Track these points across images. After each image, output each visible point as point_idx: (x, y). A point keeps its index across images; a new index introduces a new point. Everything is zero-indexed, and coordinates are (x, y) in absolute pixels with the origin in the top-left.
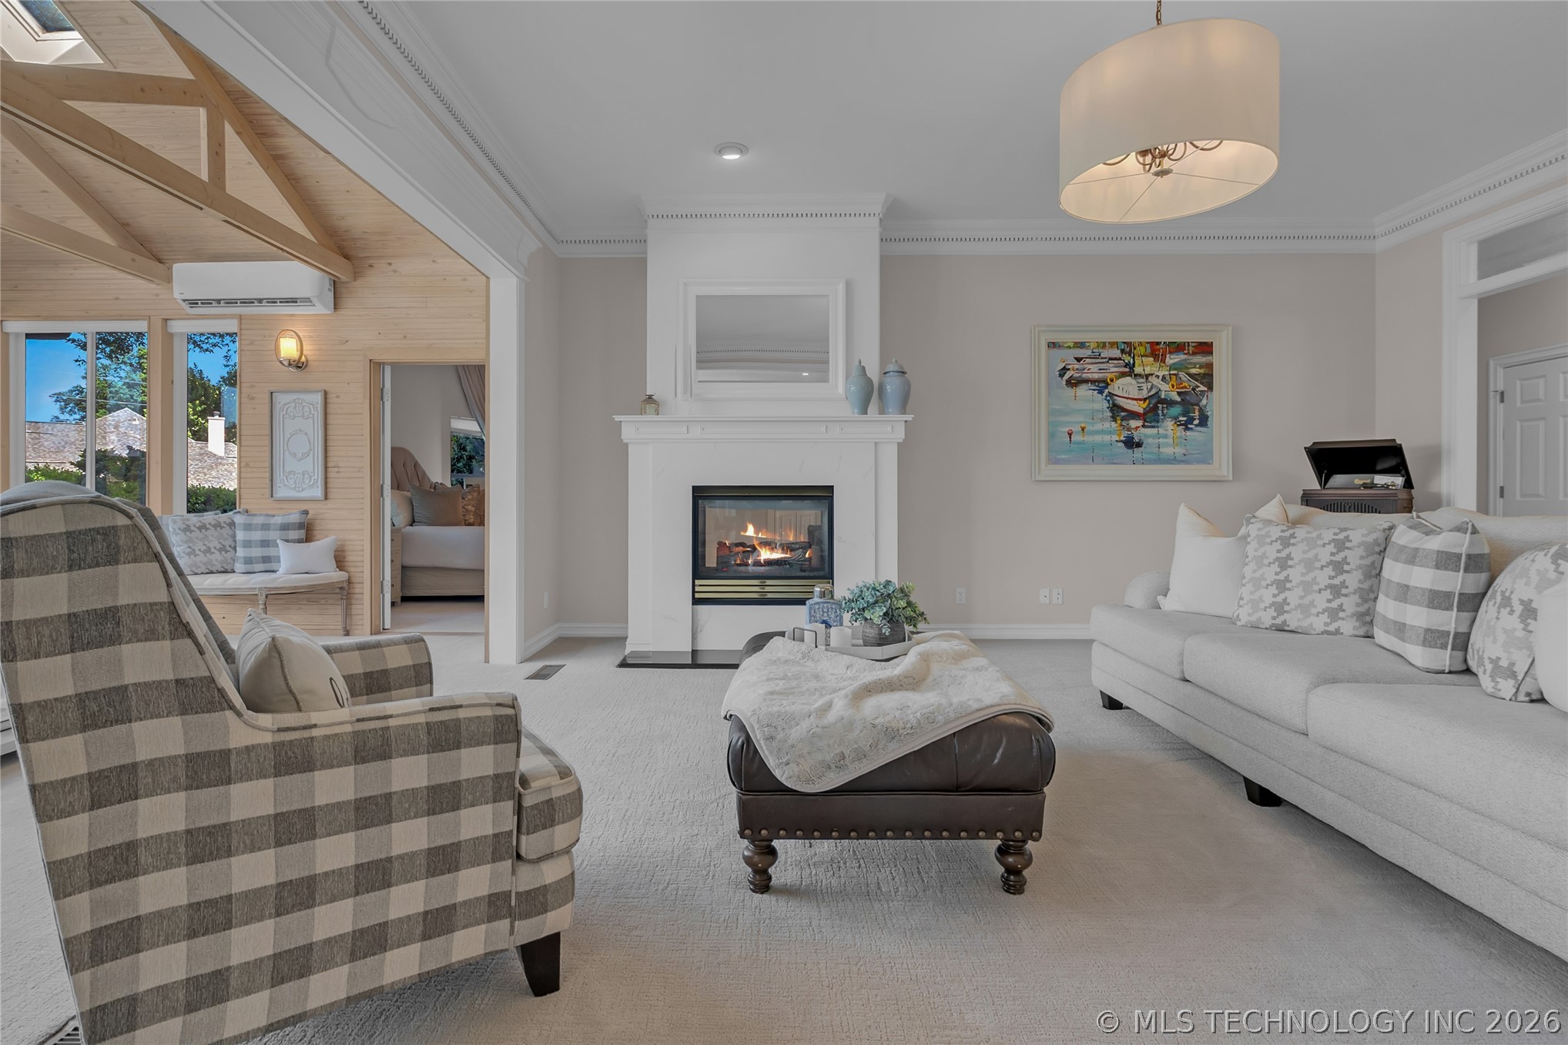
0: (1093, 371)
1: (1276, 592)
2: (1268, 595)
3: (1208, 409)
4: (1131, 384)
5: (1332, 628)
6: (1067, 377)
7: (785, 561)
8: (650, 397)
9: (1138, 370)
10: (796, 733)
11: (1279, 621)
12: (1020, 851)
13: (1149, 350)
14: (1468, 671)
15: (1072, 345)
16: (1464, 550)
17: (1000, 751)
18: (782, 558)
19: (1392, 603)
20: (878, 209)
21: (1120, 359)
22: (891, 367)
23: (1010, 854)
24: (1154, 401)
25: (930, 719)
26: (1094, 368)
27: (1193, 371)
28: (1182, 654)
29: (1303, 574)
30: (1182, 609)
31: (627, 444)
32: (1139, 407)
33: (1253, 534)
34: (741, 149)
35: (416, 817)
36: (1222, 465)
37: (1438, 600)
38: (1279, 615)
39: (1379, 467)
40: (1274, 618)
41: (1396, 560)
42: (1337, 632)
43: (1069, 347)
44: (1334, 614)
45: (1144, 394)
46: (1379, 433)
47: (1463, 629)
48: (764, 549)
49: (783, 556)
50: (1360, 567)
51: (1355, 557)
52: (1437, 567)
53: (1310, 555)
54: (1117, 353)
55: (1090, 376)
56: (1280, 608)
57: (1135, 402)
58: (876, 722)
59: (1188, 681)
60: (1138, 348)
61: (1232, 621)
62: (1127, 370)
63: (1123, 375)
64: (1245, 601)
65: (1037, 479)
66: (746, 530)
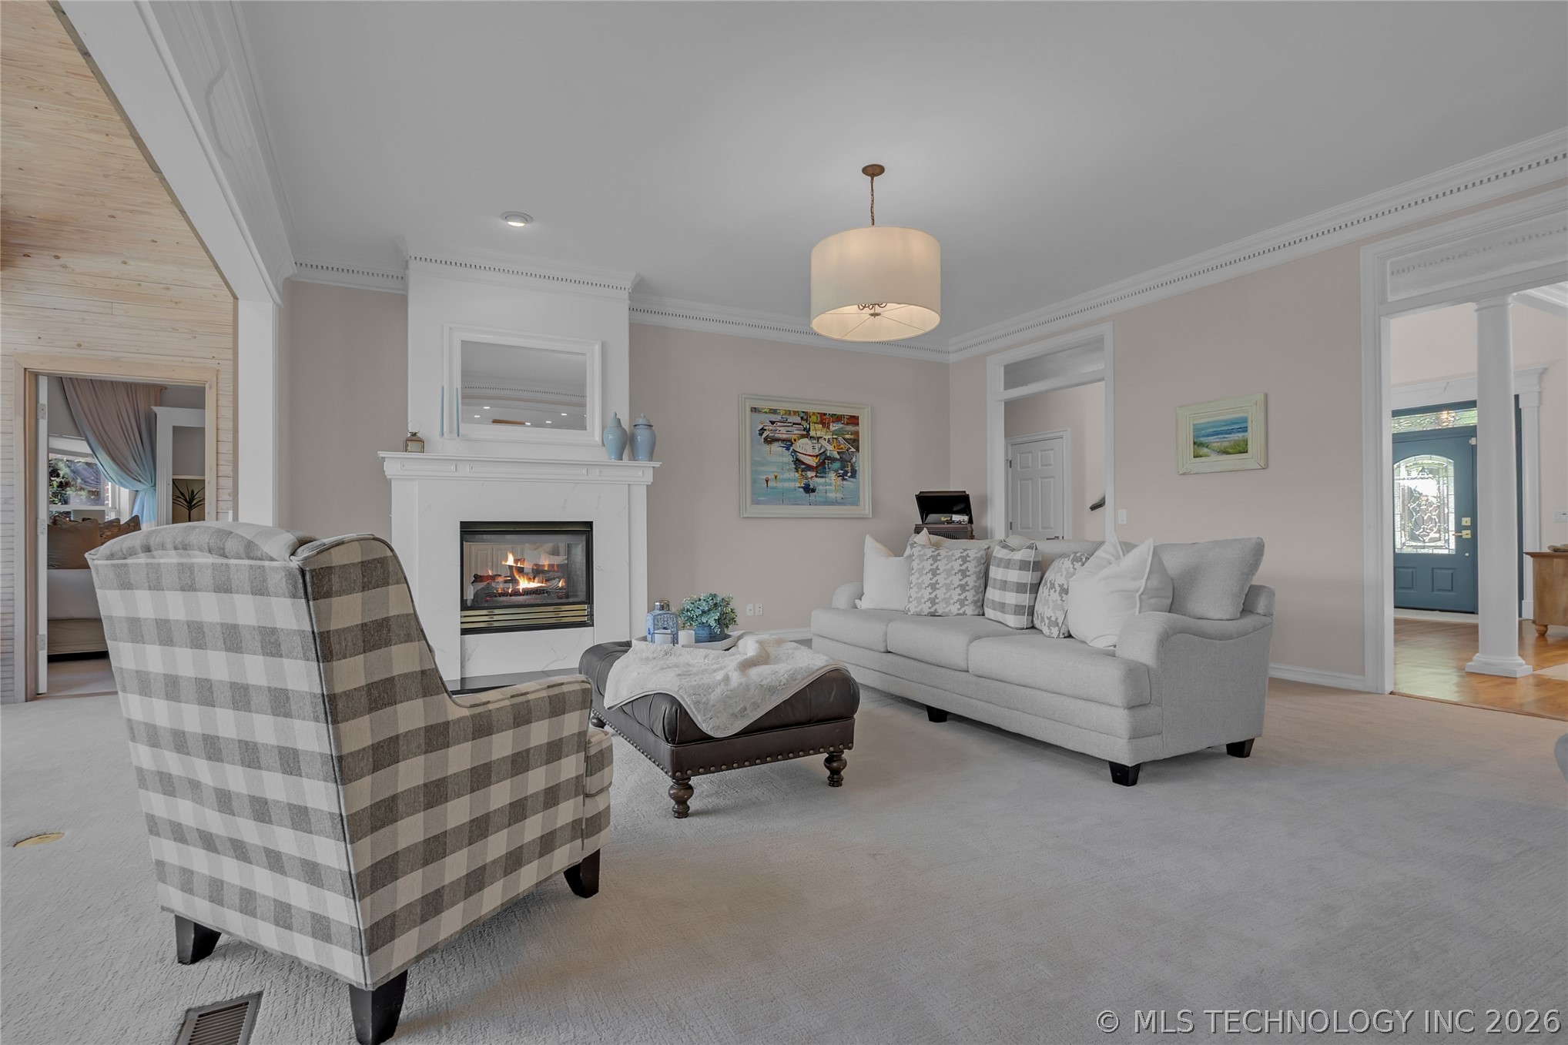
0: (782, 432)
1: (931, 591)
2: (926, 593)
3: (856, 465)
4: (808, 444)
5: (961, 612)
6: (764, 435)
7: (544, 590)
8: (414, 434)
9: (812, 433)
10: (714, 696)
11: (932, 610)
12: (839, 759)
13: (819, 419)
14: (1033, 627)
15: (767, 411)
16: (1032, 559)
17: (834, 693)
18: (541, 587)
19: (998, 592)
20: (628, 285)
21: (800, 424)
22: (641, 421)
23: (835, 761)
24: (823, 458)
25: (793, 677)
26: (783, 430)
27: (847, 436)
28: (886, 634)
29: (945, 579)
30: (873, 607)
31: (391, 479)
32: (813, 462)
33: (916, 554)
34: (525, 218)
35: (541, 766)
36: (865, 507)
37: (1020, 588)
38: (932, 606)
39: (955, 509)
40: (930, 608)
41: (998, 566)
42: (964, 614)
43: (766, 413)
44: (962, 602)
45: (817, 452)
46: (953, 486)
47: (1032, 604)
48: (522, 579)
49: (539, 585)
50: (974, 573)
51: (972, 567)
52: (1020, 569)
53: (949, 567)
54: (798, 419)
55: (780, 436)
56: (933, 601)
57: (810, 457)
58: (763, 683)
59: (890, 652)
60: (812, 417)
61: (905, 612)
62: (805, 433)
63: (803, 436)
64: (913, 599)
65: (745, 516)
66: (506, 560)
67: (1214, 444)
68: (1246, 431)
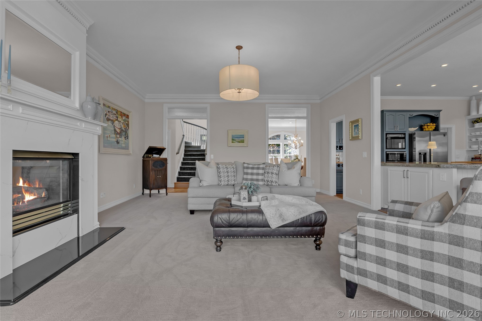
3: (128, 134)
4: (117, 123)
6: (106, 117)
9: (118, 119)
13: (120, 114)
20: (88, 27)
21: (116, 115)
27: (126, 123)
32: (119, 131)
43: (107, 107)
45: (119, 127)
54: (115, 112)
55: (111, 118)
60: (118, 112)
61: (220, 185)
67: (237, 140)
68: (244, 138)
